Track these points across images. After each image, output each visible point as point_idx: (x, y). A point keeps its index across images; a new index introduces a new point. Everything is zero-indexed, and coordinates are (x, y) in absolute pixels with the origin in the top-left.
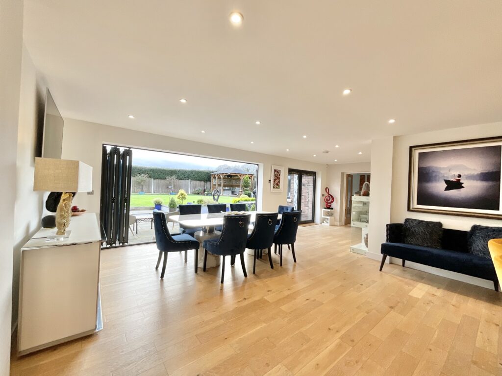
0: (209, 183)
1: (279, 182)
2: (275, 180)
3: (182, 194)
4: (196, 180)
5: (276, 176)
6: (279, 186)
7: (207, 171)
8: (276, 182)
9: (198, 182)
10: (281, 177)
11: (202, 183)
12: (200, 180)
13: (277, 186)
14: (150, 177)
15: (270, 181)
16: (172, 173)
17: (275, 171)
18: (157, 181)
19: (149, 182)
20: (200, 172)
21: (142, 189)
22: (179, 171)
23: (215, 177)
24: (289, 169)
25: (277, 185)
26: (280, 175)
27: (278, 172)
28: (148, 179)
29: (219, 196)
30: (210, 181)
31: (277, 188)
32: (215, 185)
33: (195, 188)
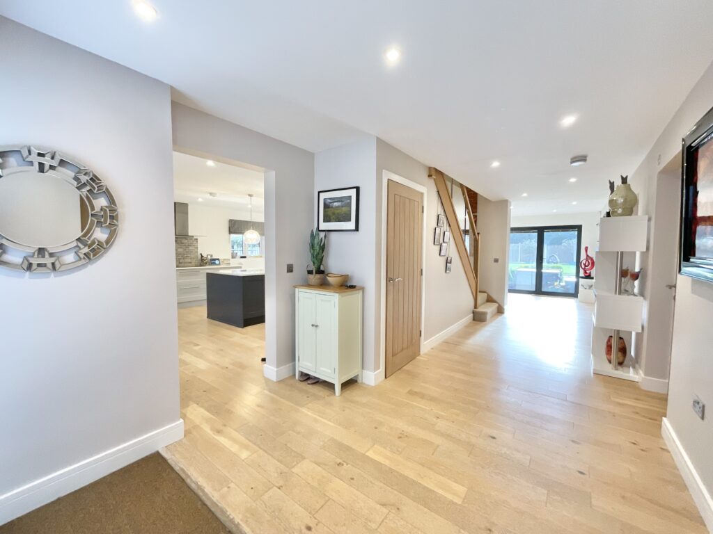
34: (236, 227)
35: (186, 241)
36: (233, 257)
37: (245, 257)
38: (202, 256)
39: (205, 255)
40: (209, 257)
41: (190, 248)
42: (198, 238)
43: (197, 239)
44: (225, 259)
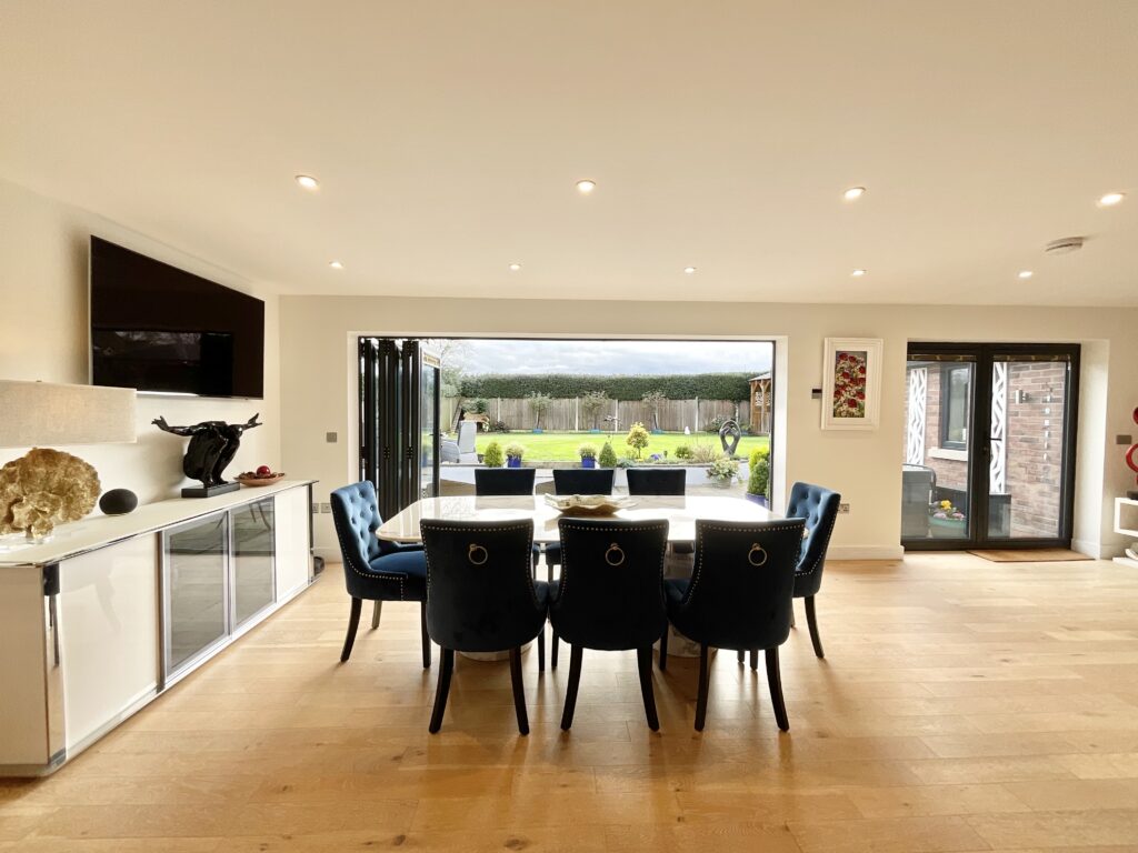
0: (744, 404)
1: (861, 394)
2: (844, 387)
3: (638, 435)
4: (712, 398)
5: (845, 375)
6: (862, 408)
7: (739, 375)
8: (846, 395)
9: (715, 404)
10: (869, 375)
11: (728, 404)
12: (723, 397)
13: (853, 410)
14: (610, 396)
15: (817, 392)
16: (656, 385)
17: (841, 356)
18: (624, 404)
19: (609, 406)
20: (722, 378)
21: (596, 422)
22: (671, 379)
23: (758, 389)
24: (909, 344)
25: (852, 403)
26: (863, 370)
27: (853, 359)
28: (607, 402)
29: (737, 439)
30: (748, 399)
31: (852, 415)
32: (760, 408)
33: (710, 416)
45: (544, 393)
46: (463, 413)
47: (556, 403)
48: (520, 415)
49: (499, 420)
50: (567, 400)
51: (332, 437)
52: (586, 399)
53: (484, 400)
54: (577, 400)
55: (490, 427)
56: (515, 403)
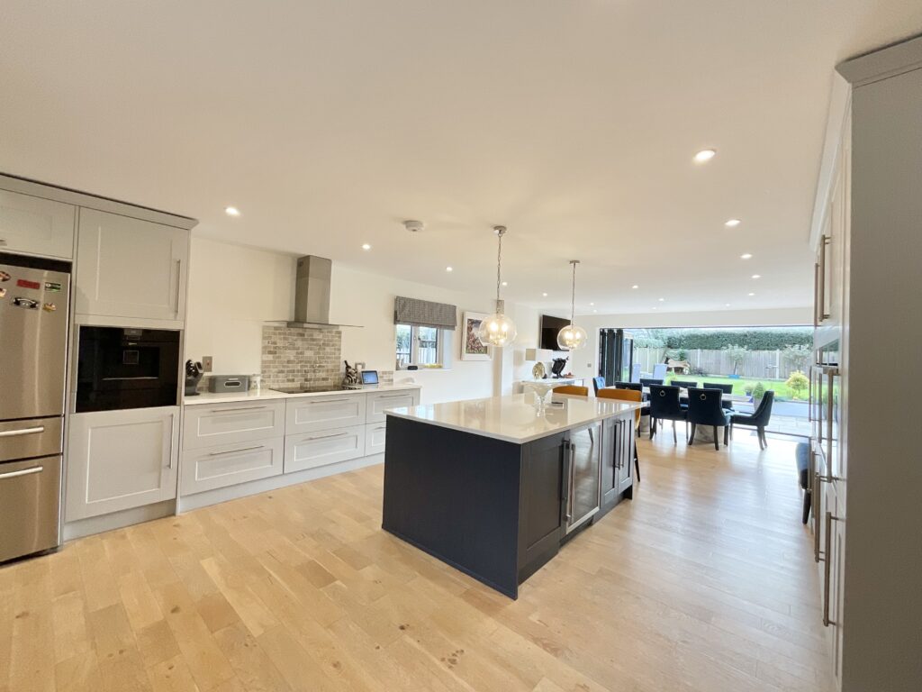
34: (406, 311)
35: (321, 336)
36: (398, 368)
37: (414, 368)
38: (348, 367)
39: (351, 364)
40: (360, 369)
41: (328, 349)
42: (341, 329)
43: (340, 333)
44: (384, 373)
45: (741, 345)
46: (667, 359)
47: (754, 354)
48: (718, 362)
49: (698, 366)
50: (767, 351)
51: (589, 365)
52: (786, 352)
53: (686, 351)
54: (778, 352)
55: (690, 371)
56: (713, 353)
